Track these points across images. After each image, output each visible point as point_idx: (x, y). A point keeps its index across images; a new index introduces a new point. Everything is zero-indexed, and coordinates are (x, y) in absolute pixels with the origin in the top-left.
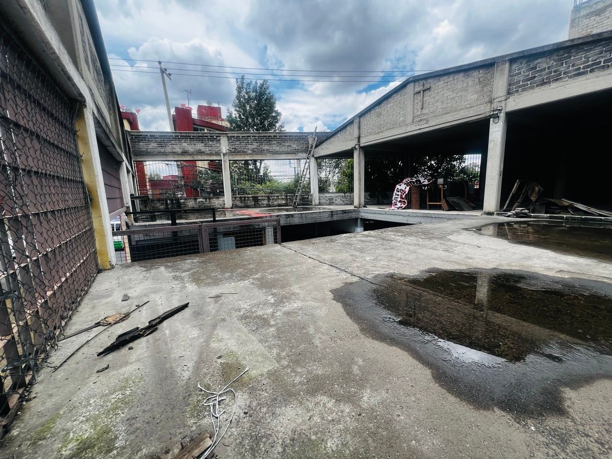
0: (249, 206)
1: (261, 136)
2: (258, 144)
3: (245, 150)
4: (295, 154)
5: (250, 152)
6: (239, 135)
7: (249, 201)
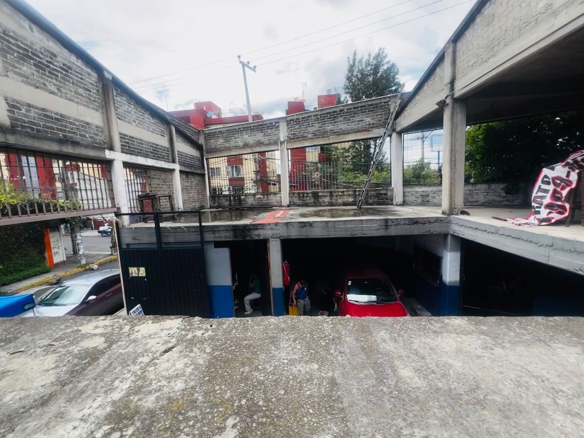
0: (308, 203)
1: (324, 114)
2: (320, 125)
3: (305, 135)
4: (369, 131)
5: (310, 136)
6: (298, 117)
7: (308, 198)
